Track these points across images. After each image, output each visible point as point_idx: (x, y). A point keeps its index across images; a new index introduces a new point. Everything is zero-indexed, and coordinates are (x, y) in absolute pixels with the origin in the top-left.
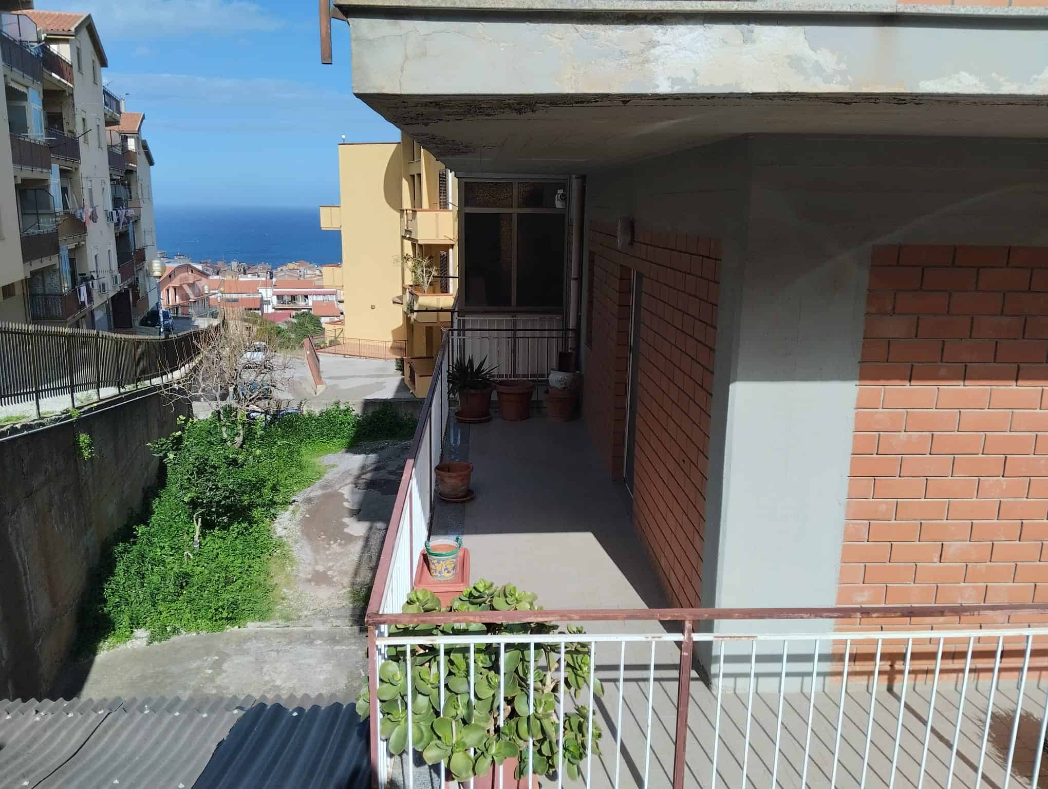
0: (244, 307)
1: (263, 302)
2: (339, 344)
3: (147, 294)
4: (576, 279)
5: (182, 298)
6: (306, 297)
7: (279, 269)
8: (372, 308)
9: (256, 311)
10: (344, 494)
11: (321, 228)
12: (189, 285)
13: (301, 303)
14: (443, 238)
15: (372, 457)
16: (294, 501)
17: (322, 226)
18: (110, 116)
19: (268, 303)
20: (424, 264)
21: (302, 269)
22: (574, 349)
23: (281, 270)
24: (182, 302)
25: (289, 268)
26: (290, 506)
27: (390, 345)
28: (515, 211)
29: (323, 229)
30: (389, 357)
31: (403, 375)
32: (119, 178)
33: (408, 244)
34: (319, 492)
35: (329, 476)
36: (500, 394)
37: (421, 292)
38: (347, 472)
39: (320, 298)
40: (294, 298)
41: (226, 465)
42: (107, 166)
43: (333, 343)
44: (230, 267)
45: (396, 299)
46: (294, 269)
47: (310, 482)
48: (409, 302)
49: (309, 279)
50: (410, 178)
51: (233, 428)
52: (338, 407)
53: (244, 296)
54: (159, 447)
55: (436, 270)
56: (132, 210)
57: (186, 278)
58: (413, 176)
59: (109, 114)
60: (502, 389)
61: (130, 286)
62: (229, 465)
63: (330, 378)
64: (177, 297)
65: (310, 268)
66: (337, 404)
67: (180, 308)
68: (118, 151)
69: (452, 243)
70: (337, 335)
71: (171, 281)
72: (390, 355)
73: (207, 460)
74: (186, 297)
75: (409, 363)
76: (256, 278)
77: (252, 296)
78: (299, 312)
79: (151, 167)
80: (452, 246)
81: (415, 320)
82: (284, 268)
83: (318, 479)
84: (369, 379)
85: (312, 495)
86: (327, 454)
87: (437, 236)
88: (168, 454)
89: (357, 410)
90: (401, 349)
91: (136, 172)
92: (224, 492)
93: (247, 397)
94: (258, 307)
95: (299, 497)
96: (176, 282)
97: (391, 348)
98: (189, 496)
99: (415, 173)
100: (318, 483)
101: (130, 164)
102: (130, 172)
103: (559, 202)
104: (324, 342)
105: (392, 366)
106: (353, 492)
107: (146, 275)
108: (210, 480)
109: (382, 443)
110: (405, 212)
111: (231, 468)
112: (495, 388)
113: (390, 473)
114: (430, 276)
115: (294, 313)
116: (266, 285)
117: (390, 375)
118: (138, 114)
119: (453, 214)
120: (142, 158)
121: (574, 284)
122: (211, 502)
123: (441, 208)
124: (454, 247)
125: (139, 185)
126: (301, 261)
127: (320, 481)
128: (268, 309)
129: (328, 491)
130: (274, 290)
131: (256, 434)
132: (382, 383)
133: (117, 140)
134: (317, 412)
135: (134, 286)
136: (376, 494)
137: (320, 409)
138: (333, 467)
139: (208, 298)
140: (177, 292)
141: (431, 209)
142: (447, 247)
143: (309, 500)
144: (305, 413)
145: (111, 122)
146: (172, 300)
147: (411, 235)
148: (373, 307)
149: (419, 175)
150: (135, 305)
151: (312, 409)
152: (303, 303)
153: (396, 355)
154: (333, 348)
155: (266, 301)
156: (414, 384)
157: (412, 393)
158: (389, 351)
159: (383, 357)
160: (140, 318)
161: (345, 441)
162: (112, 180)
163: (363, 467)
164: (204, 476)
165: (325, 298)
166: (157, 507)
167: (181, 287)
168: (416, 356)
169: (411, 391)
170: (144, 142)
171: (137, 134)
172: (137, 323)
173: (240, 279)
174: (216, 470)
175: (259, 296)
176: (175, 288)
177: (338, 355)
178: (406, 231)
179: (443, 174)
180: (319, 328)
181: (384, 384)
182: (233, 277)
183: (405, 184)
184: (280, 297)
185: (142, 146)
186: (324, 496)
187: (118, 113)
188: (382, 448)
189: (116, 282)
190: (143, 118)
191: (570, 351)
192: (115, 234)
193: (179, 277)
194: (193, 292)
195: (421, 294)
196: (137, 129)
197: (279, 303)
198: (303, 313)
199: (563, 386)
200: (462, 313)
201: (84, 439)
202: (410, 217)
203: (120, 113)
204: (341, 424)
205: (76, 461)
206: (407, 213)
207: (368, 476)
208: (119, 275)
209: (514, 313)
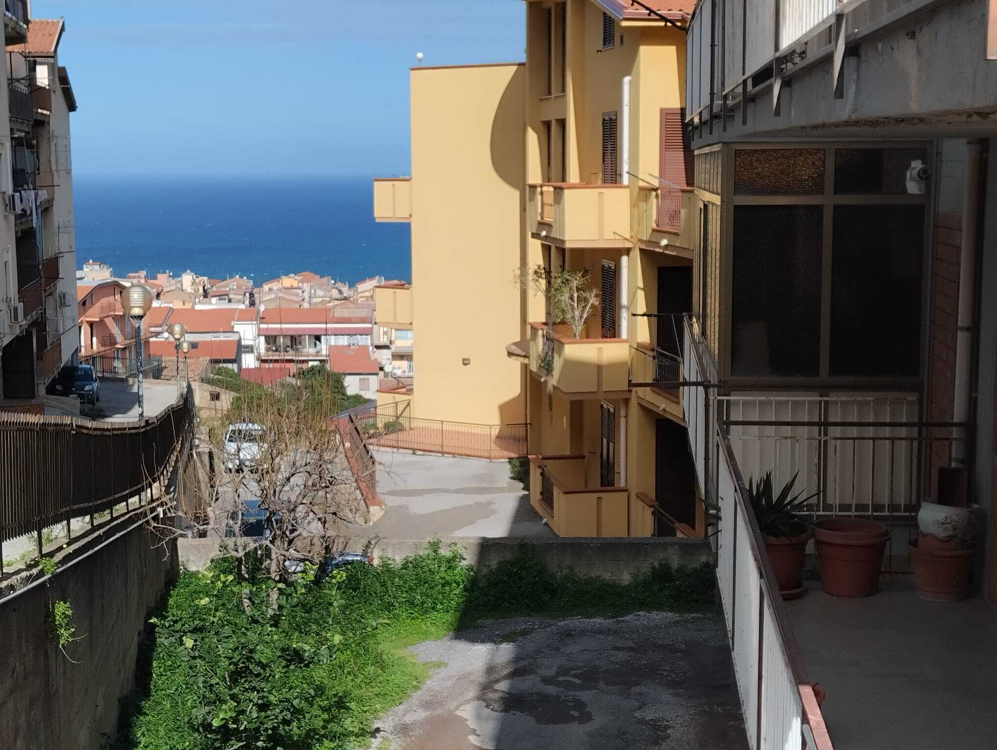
0: (208, 358)
1: (241, 348)
2: (402, 430)
3: (60, 338)
4: (968, 329)
5: (102, 343)
6: (318, 338)
7: (266, 287)
8: (465, 364)
9: (230, 366)
10: (467, 720)
11: (374, 219)
12: (115, 318)
13: (308, 350)
14: (612, 236)
15: (506, 651)
16: (378, 730)
17: (376, 215)
18: (13, 29)
19: (250, 349)
20: (575, 284)
21: (306, 286)
22: (962, 461)
23: (270, 290)
24: (102, 349)
25: (284, 285)
26: (373, 740)
27: (495, 431)
28: (828, 200)
29: (377, 220)
30: (497, 454)
31: (527, 488)
32: (24, 134)
33: (535, 247)
34: (421, 715)
35: (434, 683)
36: (819, 544)
37: (568, 337)
38: (464, 677)
39: (343, 341)
40: (295, 340)
41: (284, 663)
42: (6, 114)
43: (393, 427)
44: (179, 285)
45: (514, 347)
46: (292, 288)
47: (400, 694)
48: (543, 355)
49: (320, 306)
50: (542, 129)
51: (290, 595)
52: (435, 551)
53: (208, 337)
54: (170, 626)
55: (596, 296)
56: (45, 192)
57: (111, 307)
58: (547, 125)
59: (11, 25)
60: (826, 535)
61: (33, 324)
62: (290, 661)
63: (392, 493)
64: (94, 339)
65: (321, 287)
66: (435, 546)
67: (98, 360)
68: (23, 88)
69: (628, 245)
70: (399, 413)
71: (85, 311)
72: (496, 451)
73: (251, 651)
74: (109, 340)
75: (540, 467)
76: (224, 305)
77: (222, 337)
78: (304, 366)
79: (71, 114)
80: (628, 251)
81: (555, 388)
82: (275, 285)
83: (416, 688)
84: (462, 495)
85: (408, 719)
86: (423, 640)
87: (601, 232)
88: (184, 638)
89: (469, 559)
90: (517, 439)
91: (48, 123)
92: (281, 712)
93: (288, 533)
94: (233, 357)
95: (385, 723)
96: (93, 314)
97: (498, 437)
98: (221, 716)
99: (552, 117)
100: (416, 696)
101: (40, 111)
102: (41, 124)
103: (913, 183)
104: (374, 426)
105: (504, 472)
106: (478, 717)
107: (58, 304)
108: (253, 689)
109: (521, 623)
110: (539, 190)
111: (292, 667)
112: (813, 535)
113: (546, 681)
114: (584, 307)
115: (293, 368)
116: (243, 317)
117: (501, 490)
118: (53, 23)
119: (631, 193)
120: (58, 100)
121: (962, 340)
122: (257, 730)
123: (605, 181)
124: (632, 253)
125: (53, 145)
126: (304, 273)
127: (419, 692)
128: (249, 361)
129: (435, 713)
130: (263, 326)
131: (331, 604)
132: (489, 503)
133: (21, 71)
134: (397, 559)
135: (40, 325)
136: (524, 721)
137: (403, 556)
138: (439, 667)
139: (147, 342)
140: (94, 333)
141: (586, 182)
142: (616, 254)
143: (403, 729)
144: (376, 562)
145: (16, 37)
146: (86, 347)
147: (549, 232)
148: (466, 362)
149: (562, 123)
150: (40, 357)
151: (390, 555)
152: (312, 351)
153: (509, 450)
154: (393, 436)
155: (247, 347)
156: (551, 507)
157: (546, 524)
158: (495, 442)
159: (486, 454)
160: (48, 381)
161: (450, 617)
162: (12, 139)
163: (490, 669)
164: (245, 681)
165: (351, 342)
166: (143, 735)
167: (102, 322)
168: (549, 454)
169: (545, 520)
170: (62, 71)
171: (51, 57)
172: (42, 390)
173: (198, 307)
174: (265, 670)
175: (234, 337)
176: (91, 324)
177: (401, 450)
178: (540, 223)
179: (611, 119)
180: (341, 396)
181: (492, 507)
182: (184, 304)
183: (532, 139)
184: (271, 339)
185: (59, 78)
186: (428, 721)
187: (24, 23)
188: (525, 633)
189: (16, 318)
190: (63, 29)
191: (953, 465)
192: (16, 232)
193: (98, 305)
194: (123, 331)
195: (569, 340)
196: (53, 49)
197: (268, 350)
198: (313, 368)
199: (950, 533)
200: (725, 388)
201: (61, 609)
202: (549, 199)
203: (27, 22)
204: (443, 586)
205: (46, 653)
206: (542, 193)
207: (503, 686)
208: (20, 306)
209: (823, 389)
